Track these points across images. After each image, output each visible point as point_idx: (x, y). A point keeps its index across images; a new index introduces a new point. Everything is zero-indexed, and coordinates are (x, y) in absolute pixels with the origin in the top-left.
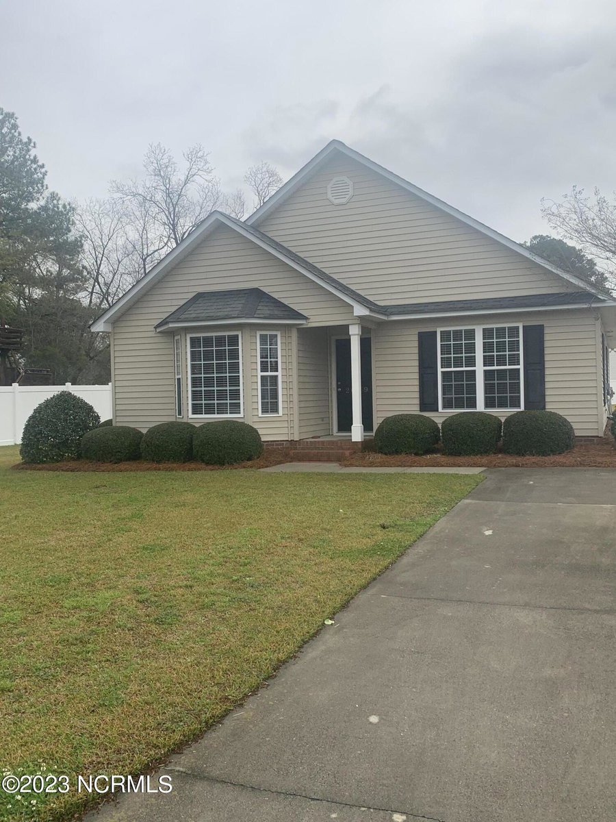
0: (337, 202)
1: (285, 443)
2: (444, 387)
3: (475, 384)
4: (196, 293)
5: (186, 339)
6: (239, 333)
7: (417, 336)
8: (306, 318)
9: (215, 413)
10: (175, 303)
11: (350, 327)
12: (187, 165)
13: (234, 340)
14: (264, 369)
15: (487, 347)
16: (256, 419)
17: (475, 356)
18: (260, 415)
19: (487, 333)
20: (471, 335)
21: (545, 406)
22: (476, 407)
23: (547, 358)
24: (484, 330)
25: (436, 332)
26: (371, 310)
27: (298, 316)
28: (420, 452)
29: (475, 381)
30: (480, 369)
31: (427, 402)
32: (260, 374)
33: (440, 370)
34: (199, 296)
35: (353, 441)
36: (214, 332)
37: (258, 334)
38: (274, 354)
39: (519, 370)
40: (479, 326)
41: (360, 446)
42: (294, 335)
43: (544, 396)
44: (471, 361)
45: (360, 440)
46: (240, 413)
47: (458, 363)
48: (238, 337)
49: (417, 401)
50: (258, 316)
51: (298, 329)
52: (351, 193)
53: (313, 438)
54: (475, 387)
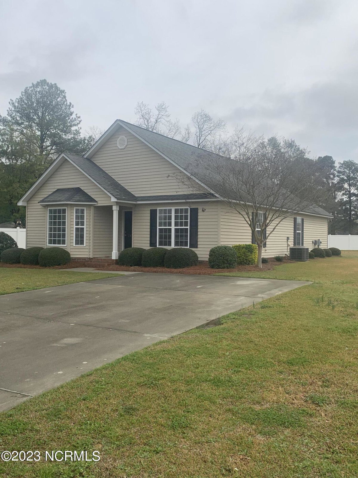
0: (120, 148)
1: (87, 259)
2: (160, 235)
3: (171, 235)
4: (57, 189)
5: (47, 210)
6: (66, 208)
7: (150, 211)
8: (96, 202)
9: (56, 244)
10: (47, 193)
11: (113, 206)
12: (157, 112)
13: (64, 211)
14: (77, 224)
15: (176, 218)
16: (72, 247)
17: (171, 222)
18: (74, 245)
19: (176, 211)
20: (170, 211)
21: (197, 246)
22: (171, 246)
23: (199, 224)
24: (175, 209)
25: (157, 210)
26: (117, 199)
27: (93, 200)
28: (133, 265)
29: (171, 233)
30: (173, 227)
31: (153, 243)
32: (75, 227)
33: (158, 227)
34: (58, 190)
35: (112, 259)
36: (57, 207)
37: (75, 208)
38: (82, 217)
39: (188, 228)
40: (173, 208)
41: (115, 261)
42: (92, 209)
43: (197, 241)
44: (170, 225)
45: (115, 259)
46: (65, 244)
47: (165, 225)
48: (66, 210)
49: (149, 242)
50: (73, 200)
51: (94, 207)
52: (126, 144)
53: (105, 257)
54: (171, 236)
